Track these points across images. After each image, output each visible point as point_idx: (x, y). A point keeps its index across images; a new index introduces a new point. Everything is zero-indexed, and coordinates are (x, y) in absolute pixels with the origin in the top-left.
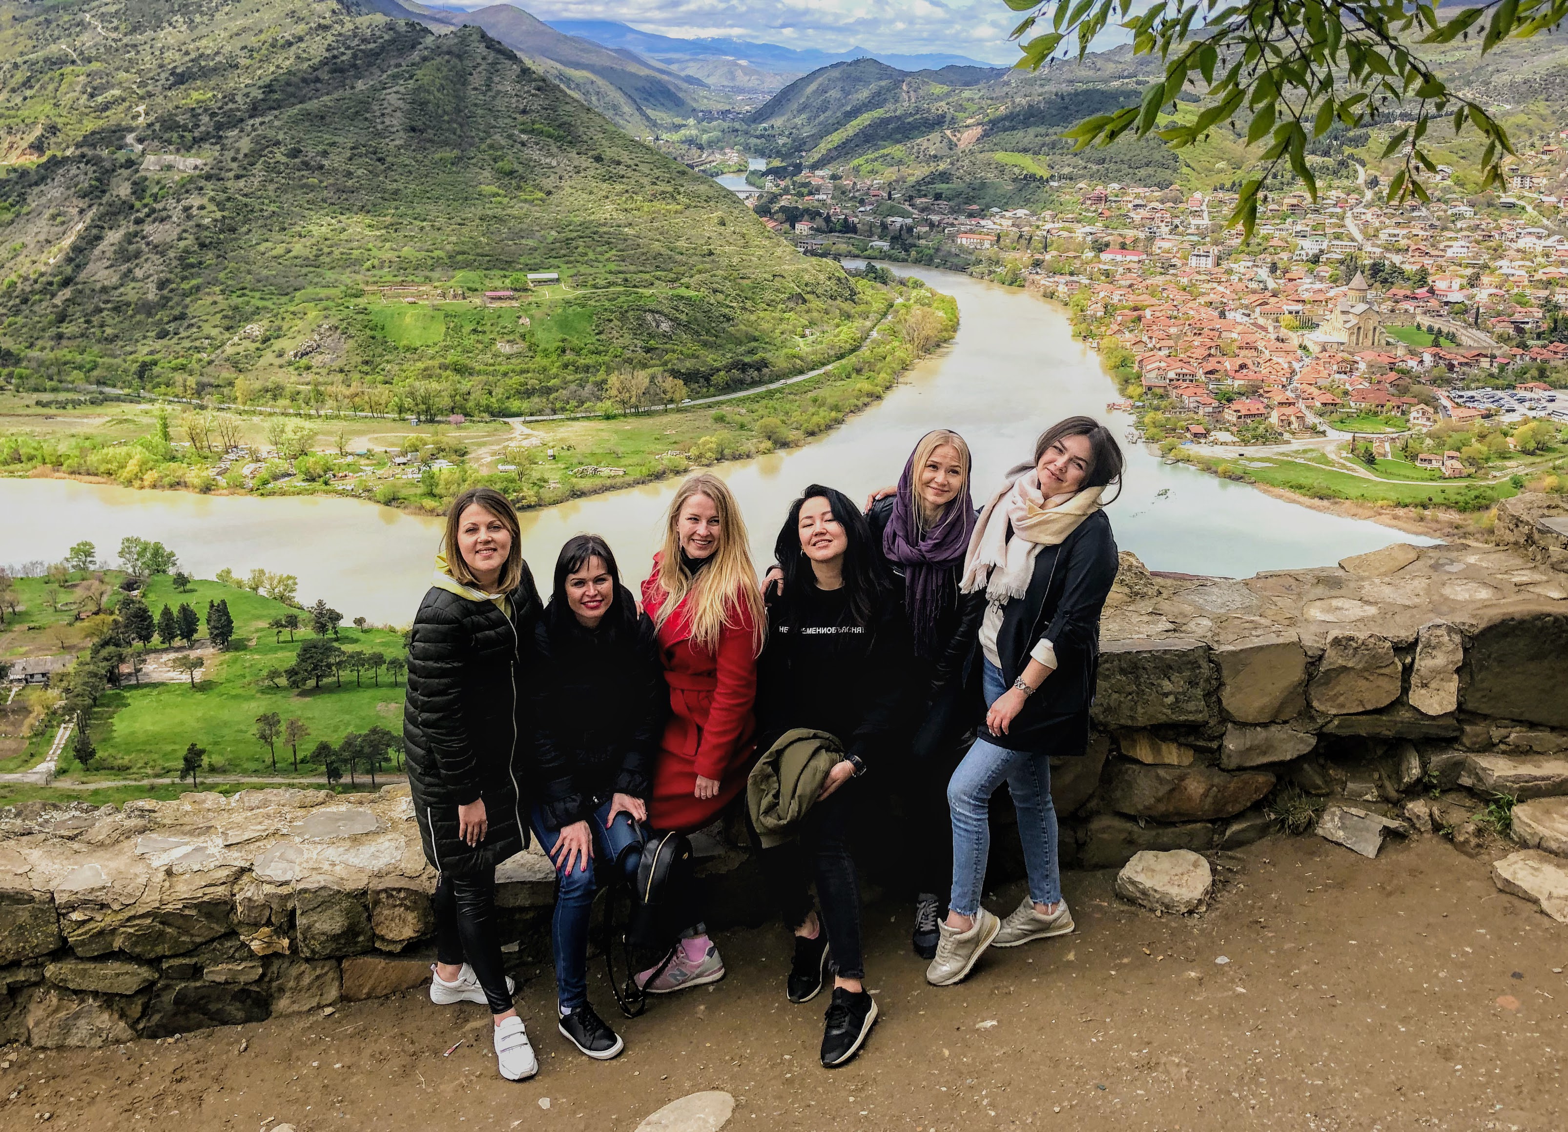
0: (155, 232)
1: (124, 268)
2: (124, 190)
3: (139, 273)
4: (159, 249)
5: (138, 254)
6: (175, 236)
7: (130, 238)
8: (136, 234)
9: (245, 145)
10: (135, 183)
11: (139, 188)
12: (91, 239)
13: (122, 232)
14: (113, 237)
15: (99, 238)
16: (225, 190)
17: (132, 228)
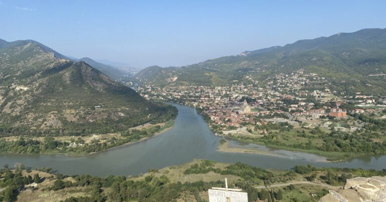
0: (19, 102)
1: (12, 109)
2: (12, 94)
3: (15, 110)
4: (20, 105)
5: (15, 106)
6: (23, 103)
7: (13, 103)
8: (15, 103)
9: (37, 85)
10: (14, 93)
11: (15, 94)
12: (5, 104)
13: (12, 102)
14: (10, 104)
15: (7, 104)
16: (33, 93)
17: (14, 101)
